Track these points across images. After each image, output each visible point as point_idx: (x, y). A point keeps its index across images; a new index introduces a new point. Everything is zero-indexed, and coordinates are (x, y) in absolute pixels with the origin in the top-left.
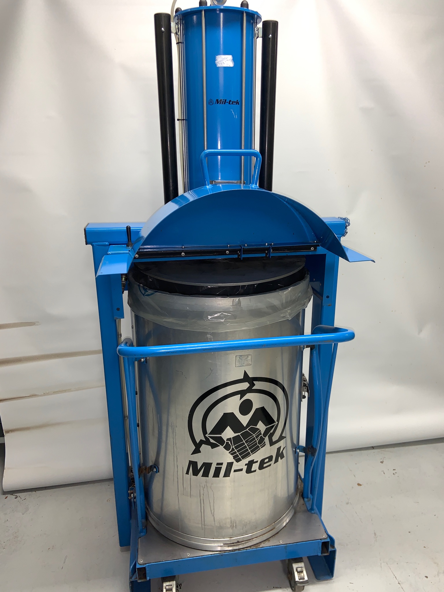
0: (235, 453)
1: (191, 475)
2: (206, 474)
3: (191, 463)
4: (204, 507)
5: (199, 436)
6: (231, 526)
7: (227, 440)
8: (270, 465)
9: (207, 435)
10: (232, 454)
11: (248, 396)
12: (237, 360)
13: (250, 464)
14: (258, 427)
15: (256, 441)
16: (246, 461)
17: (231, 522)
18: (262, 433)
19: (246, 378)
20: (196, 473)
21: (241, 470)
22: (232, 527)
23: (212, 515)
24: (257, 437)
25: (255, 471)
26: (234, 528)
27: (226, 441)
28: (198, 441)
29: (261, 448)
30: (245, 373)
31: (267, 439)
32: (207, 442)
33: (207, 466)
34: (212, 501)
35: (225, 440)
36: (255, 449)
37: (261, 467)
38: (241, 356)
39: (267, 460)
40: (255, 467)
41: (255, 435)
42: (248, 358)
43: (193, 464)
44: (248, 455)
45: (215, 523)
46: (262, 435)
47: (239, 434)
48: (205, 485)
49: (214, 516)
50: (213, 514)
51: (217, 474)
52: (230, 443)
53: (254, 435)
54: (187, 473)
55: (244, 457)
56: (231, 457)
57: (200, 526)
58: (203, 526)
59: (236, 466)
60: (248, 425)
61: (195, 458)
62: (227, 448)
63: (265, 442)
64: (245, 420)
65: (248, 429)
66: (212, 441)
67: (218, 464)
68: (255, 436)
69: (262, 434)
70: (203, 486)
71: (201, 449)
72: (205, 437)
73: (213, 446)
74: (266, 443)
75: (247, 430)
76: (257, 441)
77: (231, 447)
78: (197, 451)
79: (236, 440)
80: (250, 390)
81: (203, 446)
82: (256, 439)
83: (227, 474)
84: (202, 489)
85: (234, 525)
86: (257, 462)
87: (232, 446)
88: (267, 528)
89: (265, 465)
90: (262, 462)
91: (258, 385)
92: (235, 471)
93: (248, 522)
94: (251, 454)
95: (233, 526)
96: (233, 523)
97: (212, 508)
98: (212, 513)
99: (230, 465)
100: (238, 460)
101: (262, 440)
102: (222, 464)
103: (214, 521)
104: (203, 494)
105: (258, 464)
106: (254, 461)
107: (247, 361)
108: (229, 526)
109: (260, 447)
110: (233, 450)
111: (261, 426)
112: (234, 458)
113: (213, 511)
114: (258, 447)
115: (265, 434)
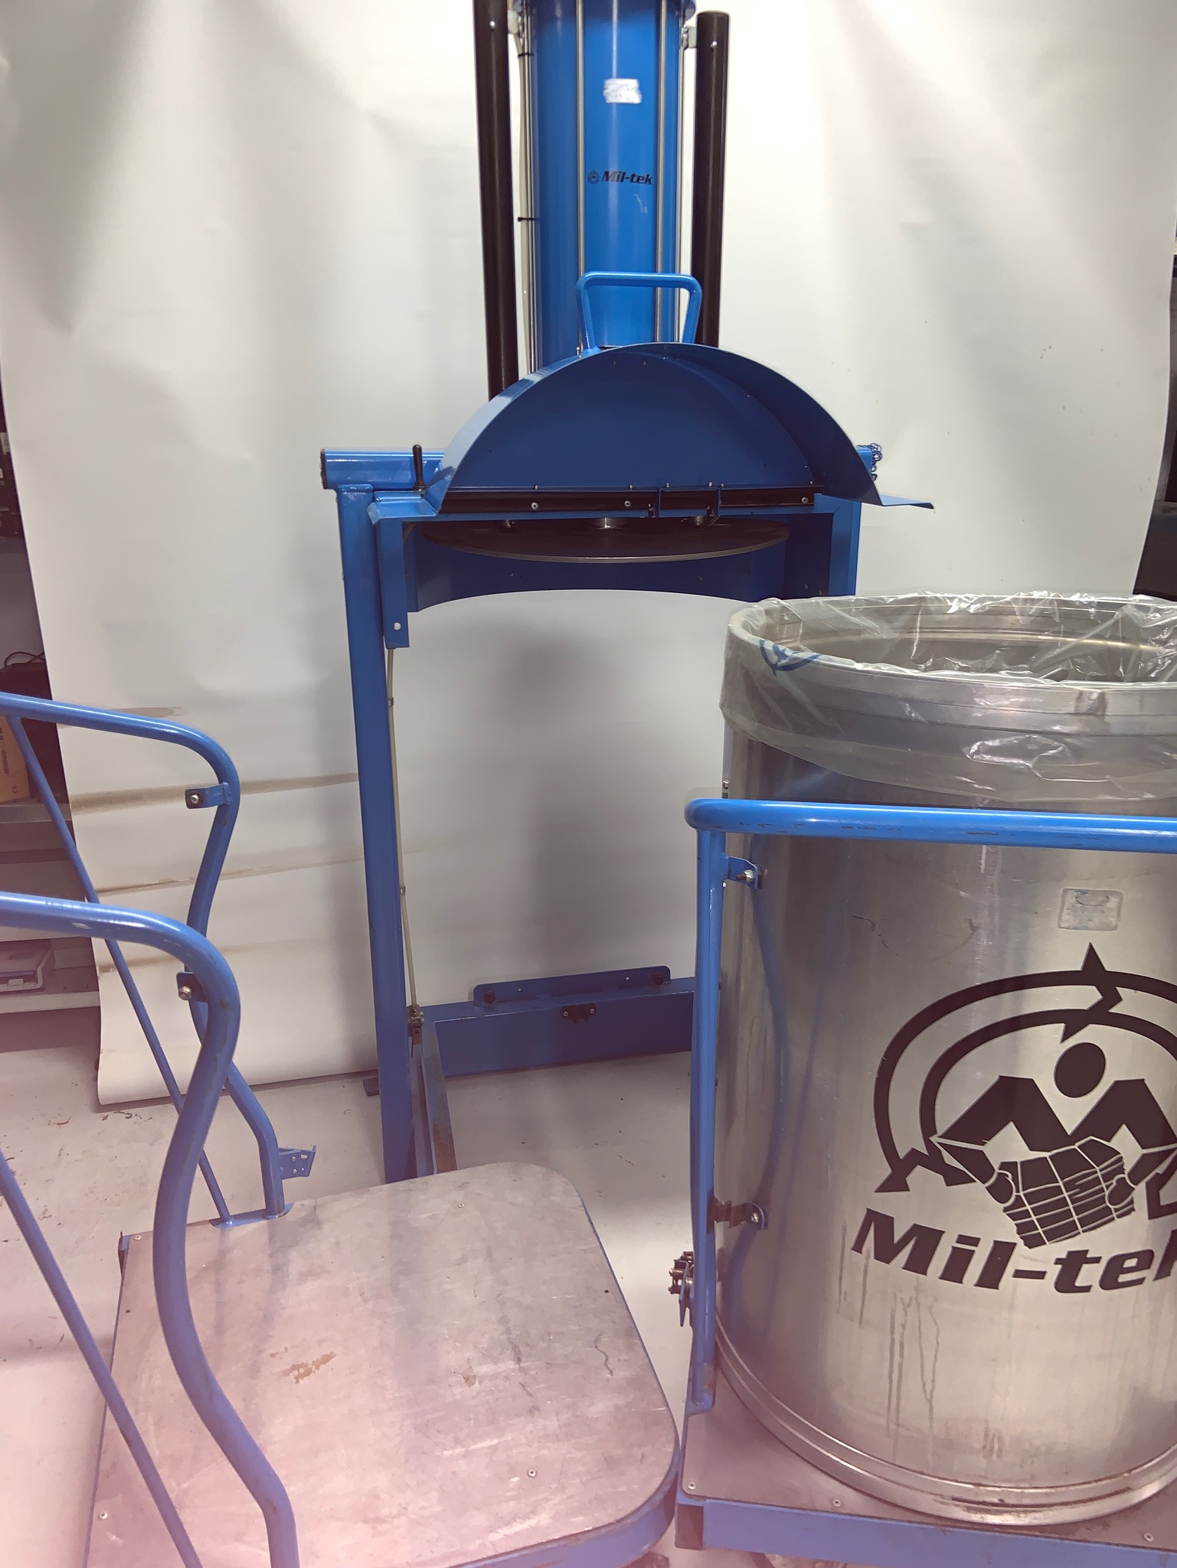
0: (1026, 1214)
1: (868, 1257)
2: (919, 1264)
3: (872, 1216)
4: (900, 1366)
5: (908, 1137)
6: (984, 1447)
7: (1004, 1166)
8: (1140, 1281)
9: (934, 1139)
10: (1013, 1217)
11: (1091, 1034)
12: (1067, 904)
13: (1073, 1263)
14: (1113, 1144)
15: (1103, 1190)
16: (1061, 1248)
17: (986, 1435)
18: (1128, 1168)
19: (1092, 971)
20: (886, 1252)
21: (1040, 1275)
22: (988, 1451)
23: (927, 1399)
24: (1107, 1177)
25: (1087, 1289)
26: (995, 1456)
27: (997, 1171)
28: (902, 1153)
29: (1119, 1216)
30: (1092, 955)
31: (1140, 1192)
32: (933, 1161)
33: (925, 1239)
34: (929, 1355)
35: (996, 1166)
36: (1096, 1218)
37: (1109, 1281)
38: (1084, 893)
39: (1131, 1263)
40: (1090, 1275)
41: (1101, 1170)
42: (1108, 905)
43: (879, 1223)
44: (1069, 1231)
45: (931, 1426)
46: (1126, 1176)
47: (1046, 1155)
48: (911, 1298)
49: (930, 1401)
50: (929, 1397)
51: (955, 1270)
52: (1010, 1179)
53: (1097, 1169)
54: (858, 1247)
55: (1054, 1235)
56: (1011, 1225)
57: (883, 1421)
58: (893, 1427)
59: (1023, 1257)
60: (1082, 1130)
61: (888, 1204)
62: (1000, 1192)
63: (1132, 1202)
64: (1071, 1112)
65: (1078, 1144)
66: (949, 1159)
67: (962, 1239)
68: (1099, 1174)
69: (1126, 1172)
70: (907, 1301)
71: (910, 1179)
72: (929, 1144)
73: (953, 1178)
74: (1135, 1206)
75: (1076, 1147)
76: (1107, 1193)
77: (1014, 1193)
78: (896, 1183)
79: (1033, 1171)
80: (1100, 1014)
81: (919, 1170)
82: (1104, 1185)
83: (991, 1278)
84: (900, 1306)
85: (996, 1447)
86: (1097, 1260)
87: (1018, 1191)
88: (1104, 1482)
89: (1123, 1278)
90: (1116, 1266)
91: (1131, 1003)
92: (1019, 1274)
93: (1043, 1449)
94: (1080, 1229)
95: (992, 1449)
96: (993, 1440)
97: (928, 1375)
98: (925, 1392)
99: (1002, 1252)
100: (1033, 1242)
101: (1122, 1193)
102: (975, 1241)
103: (931, 1418)
104: (903, 1327)
105: (1099, 1268)
106: (1089, 1256)
107: (1103, 912)
108: (978, 1446)
109: (1115, 1215)
110: (1019, 1202)
111: (1126, 1145)
112: (1021, 1229)
113: (929, 1388)
114: (1108, 1211)
115: (1137, 1174)
